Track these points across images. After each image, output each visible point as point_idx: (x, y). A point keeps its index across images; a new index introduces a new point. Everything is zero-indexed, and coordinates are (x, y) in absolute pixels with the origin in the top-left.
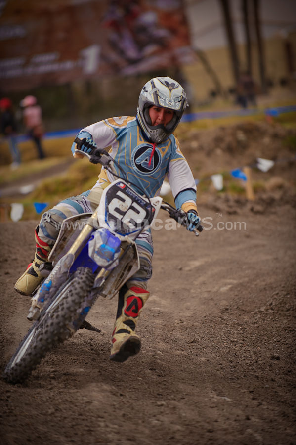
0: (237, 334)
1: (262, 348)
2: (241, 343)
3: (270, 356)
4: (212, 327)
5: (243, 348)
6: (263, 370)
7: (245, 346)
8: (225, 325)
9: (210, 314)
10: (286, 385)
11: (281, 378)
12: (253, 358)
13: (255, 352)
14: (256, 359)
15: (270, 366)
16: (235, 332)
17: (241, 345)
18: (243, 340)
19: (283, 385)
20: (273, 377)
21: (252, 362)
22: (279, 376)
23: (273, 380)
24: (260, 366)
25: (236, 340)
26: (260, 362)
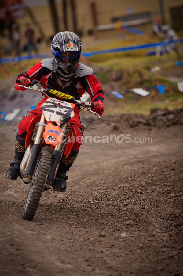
0: (73, 218)
1: (91, 228)
2: (76, 225)
3: (98, 234)
4: (54, 213)
5: (78, 229)
6: (94, 245)
7: (79, 227)
8: (63, 212)
9: (51, 204)
10: (111, 255)
11: (107, 250)
12: (86, 236)
13: (87, 232)
14: (88, 237)
15: (99, 241)
16: (71, 217)
17: (76, 226)
18: (78, 223)
19: (109, 256)
20: (102, 250)
21: (85, 239)
22: (106, 249)
23: (102, 252)
24: (91, 242)
25: (72, 223)
26: (91, 239)
